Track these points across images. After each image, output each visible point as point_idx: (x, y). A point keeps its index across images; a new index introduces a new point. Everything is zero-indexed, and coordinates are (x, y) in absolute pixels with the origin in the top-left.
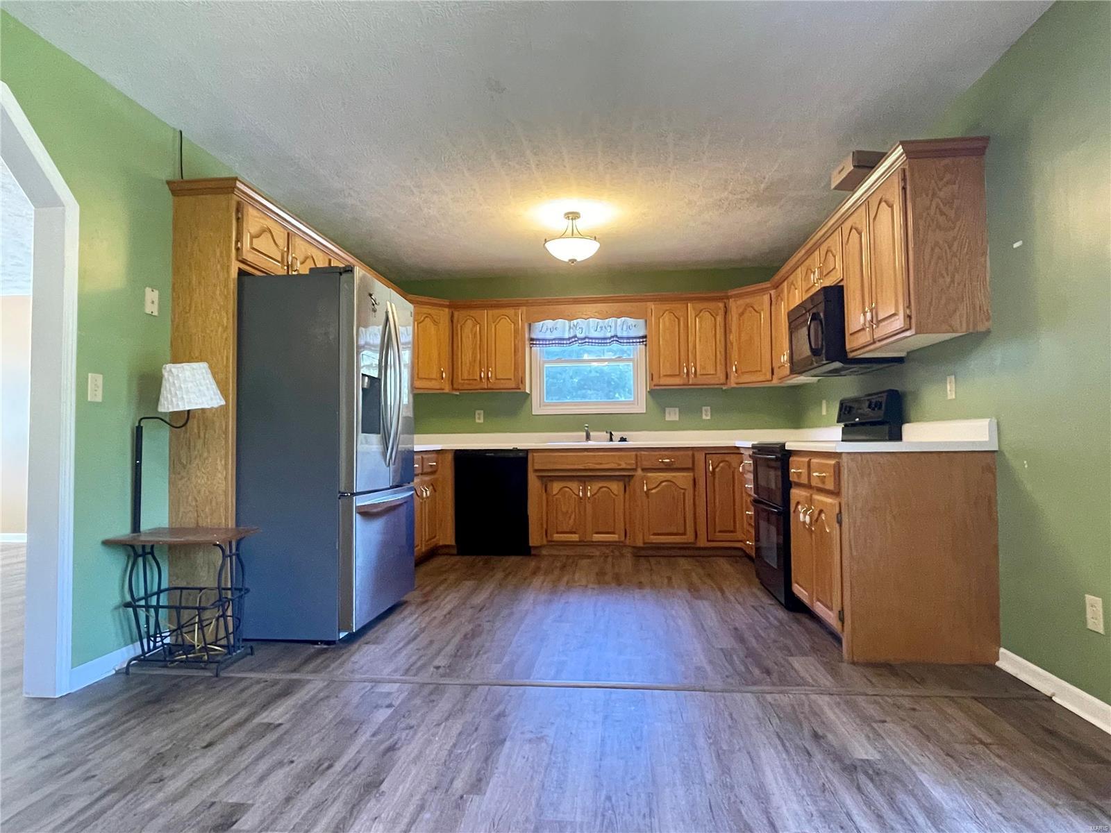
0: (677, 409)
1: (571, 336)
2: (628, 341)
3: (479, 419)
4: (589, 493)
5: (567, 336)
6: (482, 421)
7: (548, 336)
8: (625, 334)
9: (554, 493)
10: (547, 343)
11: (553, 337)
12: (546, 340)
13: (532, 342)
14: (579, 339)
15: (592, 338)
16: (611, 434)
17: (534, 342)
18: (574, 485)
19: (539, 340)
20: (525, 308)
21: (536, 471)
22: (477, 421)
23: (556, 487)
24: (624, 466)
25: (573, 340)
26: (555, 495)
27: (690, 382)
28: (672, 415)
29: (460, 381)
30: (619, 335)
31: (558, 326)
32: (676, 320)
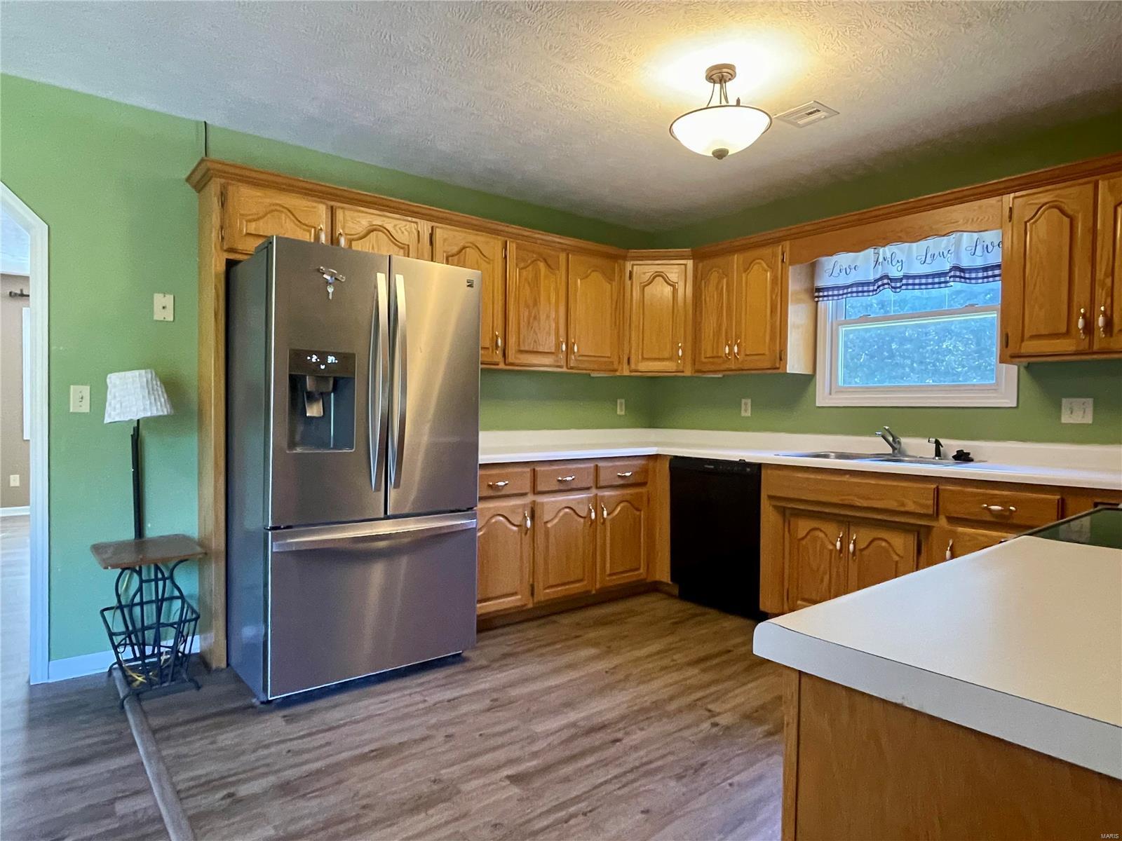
0: (1090, 401)
1: (878, 276)
2: (985, 274)
3: (746, 411)
4: (851, 547)
5: (871, 278)
6: (749, 414)
7: (842, 281)
8: (979, 262)
9: (800, 536)
10: (841, 292)
11: (850, 282)
12: (838, 288)
13: (816, 294)
14: (896, 280)
15: (914, 277)
16: (938, 444)
17: (821, 294)
18: (830, 528)
19: (828, 289)
20: (788, 242)
21: (770, 497)
22: (743, 414)
23: (803, 526)
24: (911, 507)
25: (880, 283)
26: (803, 539)
27: (1096, 347)
28: (1077, 413)
29: (704, 360)
30: (965, 263)
31: (858, 264)
32: (1066, 220)
